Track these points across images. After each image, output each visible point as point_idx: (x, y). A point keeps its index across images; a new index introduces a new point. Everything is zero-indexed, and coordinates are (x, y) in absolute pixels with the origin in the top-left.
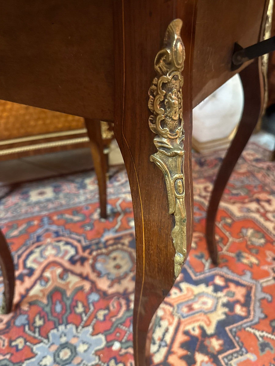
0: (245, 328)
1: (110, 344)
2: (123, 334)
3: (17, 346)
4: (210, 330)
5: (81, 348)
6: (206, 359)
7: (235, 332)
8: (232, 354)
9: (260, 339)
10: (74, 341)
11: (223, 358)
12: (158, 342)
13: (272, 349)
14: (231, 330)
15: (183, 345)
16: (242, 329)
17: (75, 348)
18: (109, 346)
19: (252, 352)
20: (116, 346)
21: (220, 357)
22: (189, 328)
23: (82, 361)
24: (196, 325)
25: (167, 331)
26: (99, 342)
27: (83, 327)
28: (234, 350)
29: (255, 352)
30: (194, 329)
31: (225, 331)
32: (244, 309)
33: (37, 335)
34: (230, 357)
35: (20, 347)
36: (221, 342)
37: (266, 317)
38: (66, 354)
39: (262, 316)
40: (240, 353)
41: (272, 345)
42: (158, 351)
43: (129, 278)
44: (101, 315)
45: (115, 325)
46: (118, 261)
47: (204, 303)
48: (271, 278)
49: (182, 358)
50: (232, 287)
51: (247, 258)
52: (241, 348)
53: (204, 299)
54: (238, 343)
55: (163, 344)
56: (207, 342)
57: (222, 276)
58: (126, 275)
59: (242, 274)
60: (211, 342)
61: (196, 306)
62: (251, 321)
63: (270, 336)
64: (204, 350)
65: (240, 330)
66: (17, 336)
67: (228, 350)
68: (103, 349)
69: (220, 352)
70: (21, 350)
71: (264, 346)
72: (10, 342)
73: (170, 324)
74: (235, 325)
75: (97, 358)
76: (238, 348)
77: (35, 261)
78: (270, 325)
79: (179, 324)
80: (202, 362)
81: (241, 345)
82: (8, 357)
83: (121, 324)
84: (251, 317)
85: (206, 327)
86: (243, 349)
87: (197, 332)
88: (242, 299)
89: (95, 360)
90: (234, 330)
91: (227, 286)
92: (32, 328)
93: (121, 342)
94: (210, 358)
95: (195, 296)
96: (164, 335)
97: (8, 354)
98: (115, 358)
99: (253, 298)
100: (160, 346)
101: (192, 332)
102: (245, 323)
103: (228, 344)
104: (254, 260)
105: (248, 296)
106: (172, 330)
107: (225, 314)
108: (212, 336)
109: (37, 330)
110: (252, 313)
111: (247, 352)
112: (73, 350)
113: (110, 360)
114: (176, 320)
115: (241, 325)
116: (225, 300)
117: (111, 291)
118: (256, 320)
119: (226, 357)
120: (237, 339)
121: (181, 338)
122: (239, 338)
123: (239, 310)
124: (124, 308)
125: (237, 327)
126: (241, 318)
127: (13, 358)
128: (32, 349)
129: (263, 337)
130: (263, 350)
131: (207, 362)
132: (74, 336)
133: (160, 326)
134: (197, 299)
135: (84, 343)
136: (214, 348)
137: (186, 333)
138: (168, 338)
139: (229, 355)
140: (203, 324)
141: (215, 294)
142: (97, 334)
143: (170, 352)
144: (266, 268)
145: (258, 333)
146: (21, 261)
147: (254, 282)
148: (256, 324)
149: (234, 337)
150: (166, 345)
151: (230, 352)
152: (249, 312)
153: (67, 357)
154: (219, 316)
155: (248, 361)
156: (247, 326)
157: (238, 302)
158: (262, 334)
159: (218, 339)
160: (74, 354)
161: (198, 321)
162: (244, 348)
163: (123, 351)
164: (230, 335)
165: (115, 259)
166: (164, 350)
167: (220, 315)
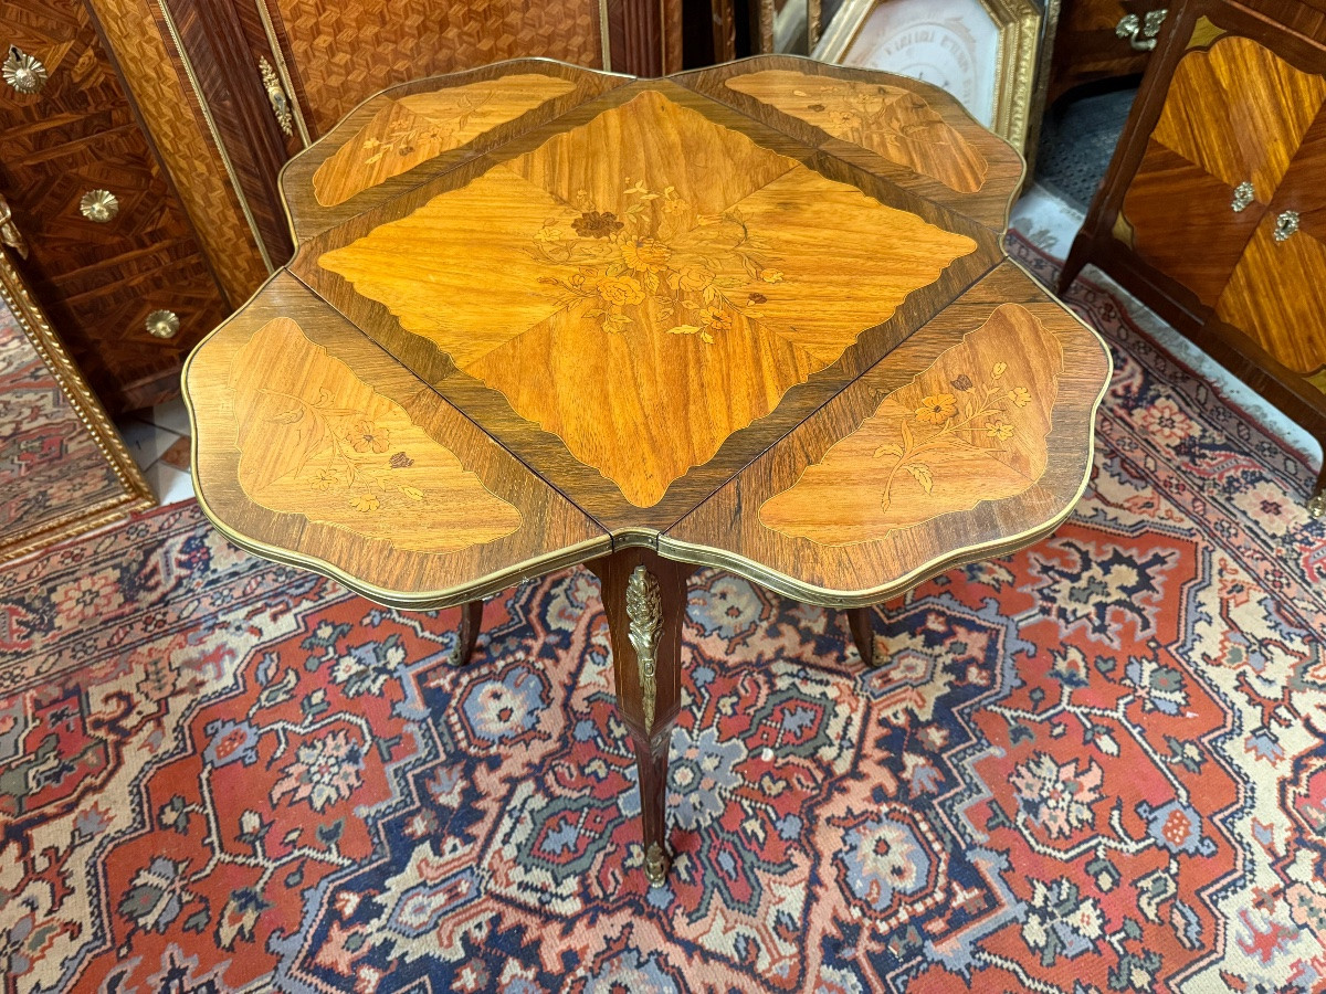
0: (985, 707)
1: (755, 752)
2: (774, 733)
3: (595, 773)
4: (925, 715)
5: (708, 764)
6: (922, 761)
7: (969, 715)
8: (964, 751)
9: (1012, 722)
10: (692, 754)
11: (949, 758)
12: (837, 742)
13: (1031, 737)
14: (961, 713)
15: (879, 744)
16: (980, 708)
17: (697, 764)
18: (755, 755)
19: (998, 744)
20: (768, 754)
21: (945, 756)
22: (887, 713)
23: (716, 783)
24: (900, 707)
25: (849, 721)
26: (735, 751)
27: (700, 730)
28: (968, 744)
29: (1001, 744)
30: (895, 715)
31: (952, 714)
32: (984, 674)
33: (623, 751)
34: (960, 756)
35: (602, 773)
36: (944, 733)
37: (1024, 683)
38: (685, 776)
39: (1017, 683)
40: (979, 747)
41: (1031, 731)
42: (839, 755)
43: (760, 633)
44: (726, 705)
45: (756, 721)
46: (731, 600)
47: (910, 668)
48: (1036, 611)
49: (881, 763)
50: (962, 634)
51: (991, 572)
52: (979, 739)
53: (910, 661)
54: (974, 731)
55: (846, 744)
56: (920, 736)
57: (940, 614)
58: (754, 626)
59: (980, 605)
60: (928, 734)
61: (896, 675)
62: (997, 694)
63: (1028, 716)
64: (918, 747)
65: (977, 711)
66: (588, 758)
67: (958, 744)
68: (745, 761)
69: (943, 749)
70: (606, 778)
71: (1018, 733)
72: (581, 769)
73: (854, 710)
74: (968, 703)
75: (739, 776)
76: (975, 740)
77: (561, 614)
78: (1031, 697)
79: (869, 709)
80: (916, 766)
81: (979, 734)
82: (587, 791)
83: (766, 718)
84: (997, 687)
85: (916, 711)
86: (984, 741)
87: (902, 720)
88: (980, 656)
89: (736, 780)
90: (967, 711)
91: (951, 633)
92: (610, 741)
93: (773, 748)
94: (928, 759)
95: (892, 656)
96: (845, 730)
97: (585, 787)
98: (769, 774)
99: (1001, 652)
100: (841, 748)
101: (894, 721)
102: (986, 698)
103: (958, 735)
104: (1003, 575)
105: (991, 649)
106: (857, 719)
107: (950, 684)
108: (928, 724)
109: (620, 743)
110: (999, 679)
111: (990, 745)
112: (696, 769)
113: (762, 776)
114: (863, 701)
115: (980, 701)
116: (948, 659)
117: (733, 660)
118: (1006, 691)
119: (955, 755)
120: (972, 725)
121: (875, 732)
122: (976, 724)
123: (973, 675)
124: (765, 691)
125: (971, 706)
126: (980, 689)
127: (595, 793)
128: (624, 775)
129: (1015, 719)
130: (1015, 740)
131: (923, 766)
132: (690, 747)
133: (836, 715)
134: (895, 661)
135: (709, 756)
136: (934, 743)
137: (883, 722)
138: (853, 733)
139: (958, 752)
140: (911, 705)
141: (929, 651)
142: (730, 739)
143: (859, 756)
144: (1027, 589)
145: (1008, 714)
146: (533, 616)
147: (1003, 620)
148: (1005, 697)
149: (967, 723)
150: (852, 746)
151: (962, 746)
152: (993, 679)
153: (688, 780)
154: (939, 689)
155: (991, 758)
156: (990, 704)
157: (972, 661)
158: (1015, 714)
159: (938, 729)
160: (699, 775)
161: (904, 700)
162: (984, 739)
163: (781, 761)
164: (960, 720)
165: (723, 596)
166: (849, 755)
167: (940, 686)
